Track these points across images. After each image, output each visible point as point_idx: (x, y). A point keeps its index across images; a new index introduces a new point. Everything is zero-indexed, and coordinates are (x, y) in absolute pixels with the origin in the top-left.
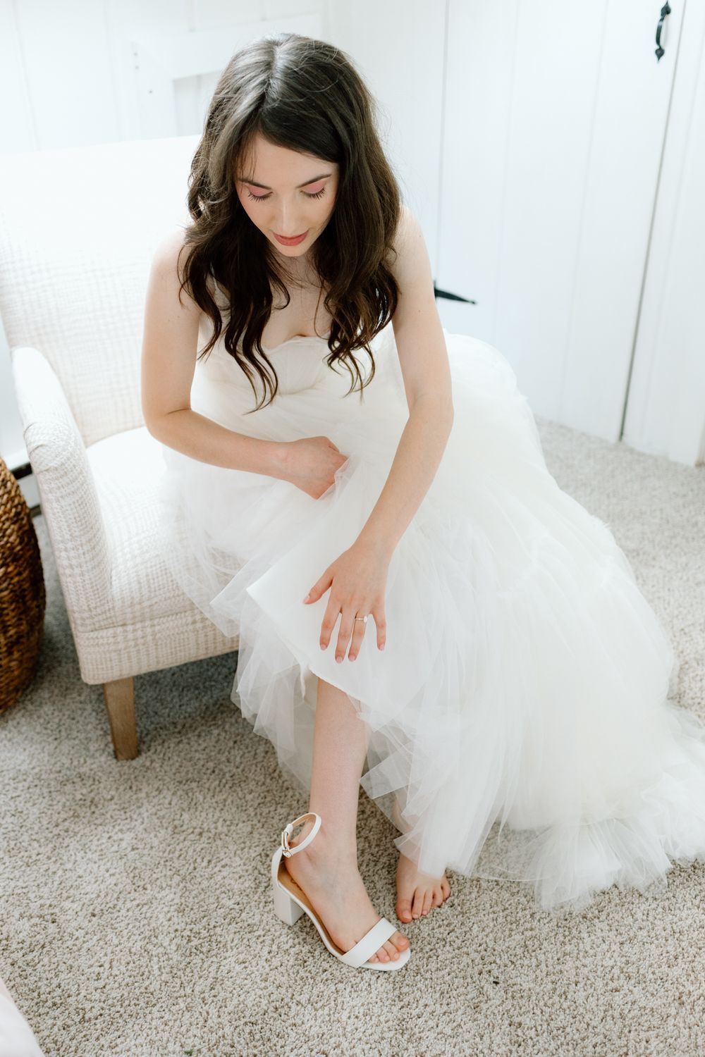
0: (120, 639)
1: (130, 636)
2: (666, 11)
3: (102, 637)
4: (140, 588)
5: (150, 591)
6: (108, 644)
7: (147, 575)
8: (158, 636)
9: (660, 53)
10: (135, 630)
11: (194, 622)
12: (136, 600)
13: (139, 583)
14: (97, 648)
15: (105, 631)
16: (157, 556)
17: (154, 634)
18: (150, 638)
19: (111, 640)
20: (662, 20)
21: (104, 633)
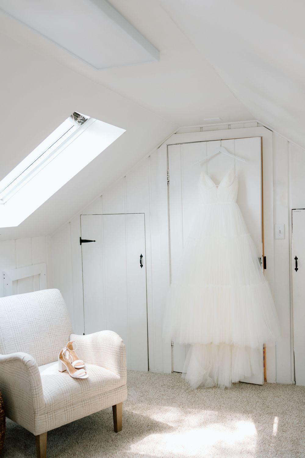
0: (47, 417)
1: (49, 416)
2: (141, 256)
3: (42, 417)
4: (52, 400)
5: (54, 401)
6: (44, 419)
7: (53, 397)
8: (56, 415)
9: (142, 266)
10: (50, 414)
11: (65, 411)
12: (51, 404)
13: (52, 399)
14: (41, 421)
15: (43, 415)
16: (55, 391)
17: (55, 415)
18: (54, 416)
19: (44, 418)
20: (141, 258)
21: (42, 416)
